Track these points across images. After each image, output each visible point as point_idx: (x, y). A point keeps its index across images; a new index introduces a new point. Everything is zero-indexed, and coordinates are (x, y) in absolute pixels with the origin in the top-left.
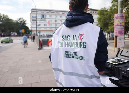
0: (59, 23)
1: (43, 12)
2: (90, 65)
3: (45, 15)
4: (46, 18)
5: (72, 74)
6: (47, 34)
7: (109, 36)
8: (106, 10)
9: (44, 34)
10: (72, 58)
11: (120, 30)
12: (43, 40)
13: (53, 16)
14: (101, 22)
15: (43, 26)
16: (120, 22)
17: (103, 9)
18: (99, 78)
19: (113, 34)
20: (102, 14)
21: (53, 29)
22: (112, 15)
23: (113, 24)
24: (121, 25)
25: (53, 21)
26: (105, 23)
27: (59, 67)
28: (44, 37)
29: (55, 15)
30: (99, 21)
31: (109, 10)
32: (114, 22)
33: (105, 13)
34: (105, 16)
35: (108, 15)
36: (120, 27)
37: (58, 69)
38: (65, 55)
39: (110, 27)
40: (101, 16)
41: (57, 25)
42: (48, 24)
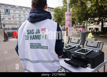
0: (23, 18)
1: (7, 7)
2: (52, 52)
3: (9, 10)
4: (10, 12)
5: (37, 62)
6: (11, 27)
7: (62, 28)
8: (59, 8)
9: (9, 27)
10: (37, 48)
11: (69, 24)
12: (8, 33)
13: (17, 11)
14: (56, 17)
15: (8, 20)
16: (69, 18)
17: (57, 8)
18: (59, 61)
19: (65, 27)
20: (56, 11)
21: (18, 23)
22: (64, 12)
23: (64, 19)
24: (69, 20)
25: (17, 16)
26: (59, 18)
27: (26, 57)
28: (9, 30)
29: (19, 10)
30: (54, 17)
31: (61, 9)
32: (65, 18)
33: (59, 11)
34: (59, 13)
35: (61, 12)
36: (69, 21)
37: (26, 59)
38: (31, 47)
39: (62, 21)
40: (56, 13)
41: (21, 19)
42: (12, 18)
